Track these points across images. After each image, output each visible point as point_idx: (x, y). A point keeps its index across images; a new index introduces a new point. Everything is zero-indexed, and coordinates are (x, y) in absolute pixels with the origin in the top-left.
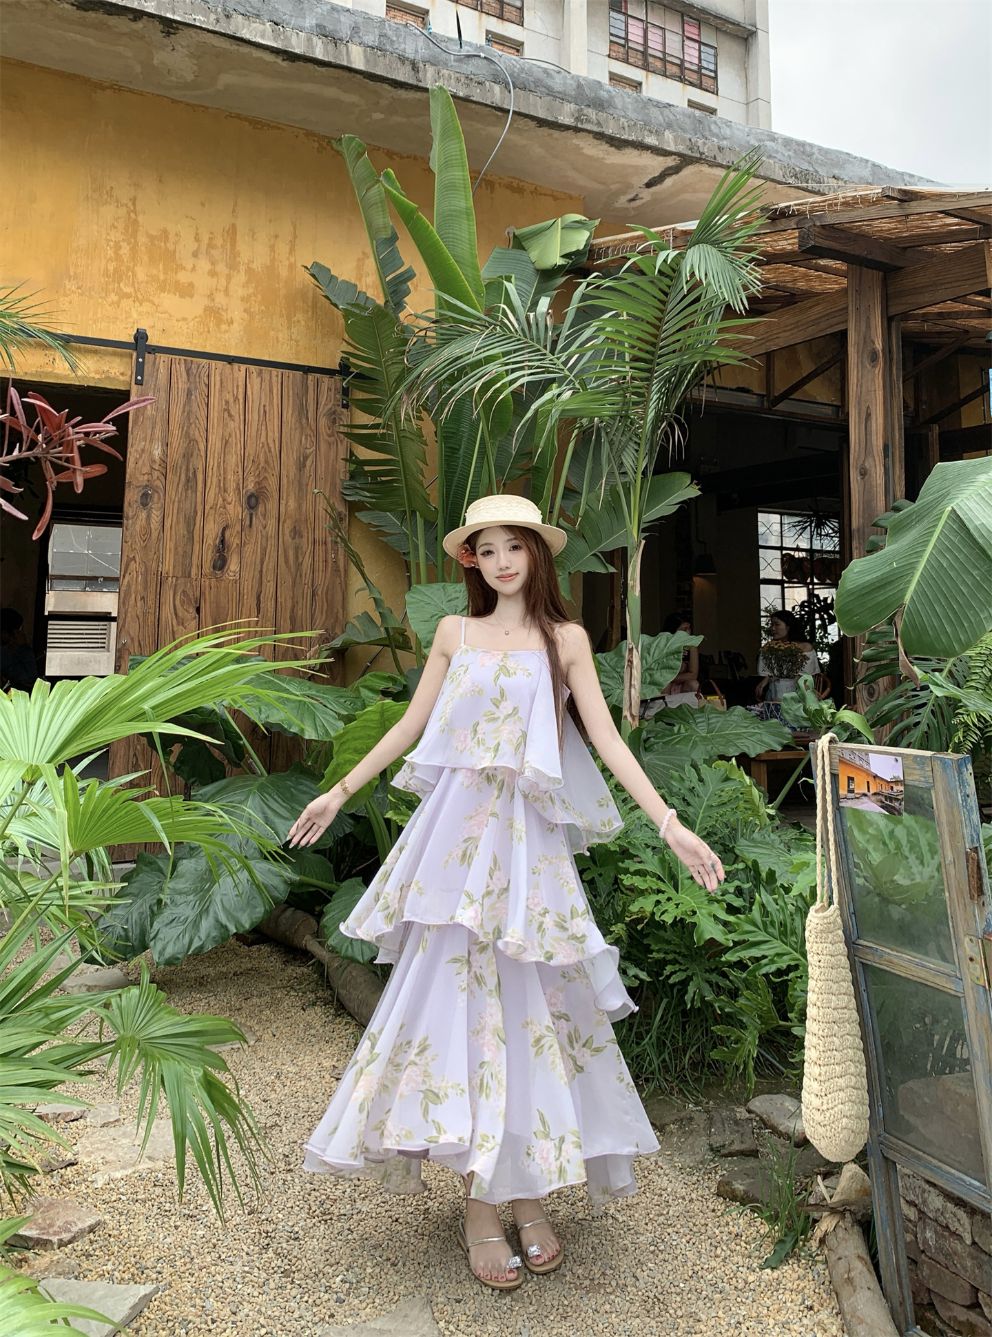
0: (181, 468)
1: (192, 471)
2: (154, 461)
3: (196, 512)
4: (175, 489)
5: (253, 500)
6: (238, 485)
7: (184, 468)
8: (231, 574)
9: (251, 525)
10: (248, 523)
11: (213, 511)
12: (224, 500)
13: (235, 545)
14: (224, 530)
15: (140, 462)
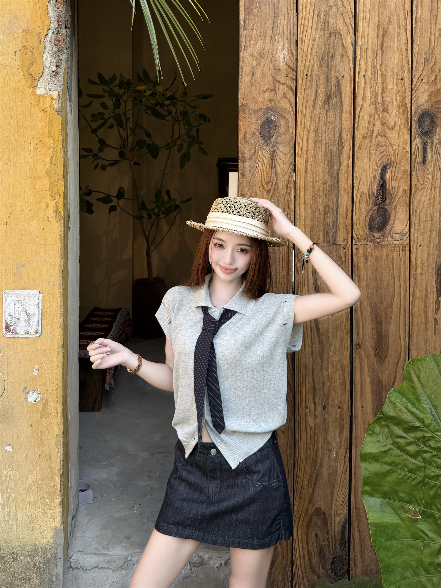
0: (318, 79)
1: (334, 81)
2: (277, 70)
3: (341, 144)
4: (309, 111)
5: (427, 122)
6: (404, 98)
7: (322, 77)
8: (397, 236)
9: (424, 161)
10: (420, 157)
11: (367, 142)
12: (383, 124)
13: (401, 193)
14: (384, 170)
15: (259, 73)
